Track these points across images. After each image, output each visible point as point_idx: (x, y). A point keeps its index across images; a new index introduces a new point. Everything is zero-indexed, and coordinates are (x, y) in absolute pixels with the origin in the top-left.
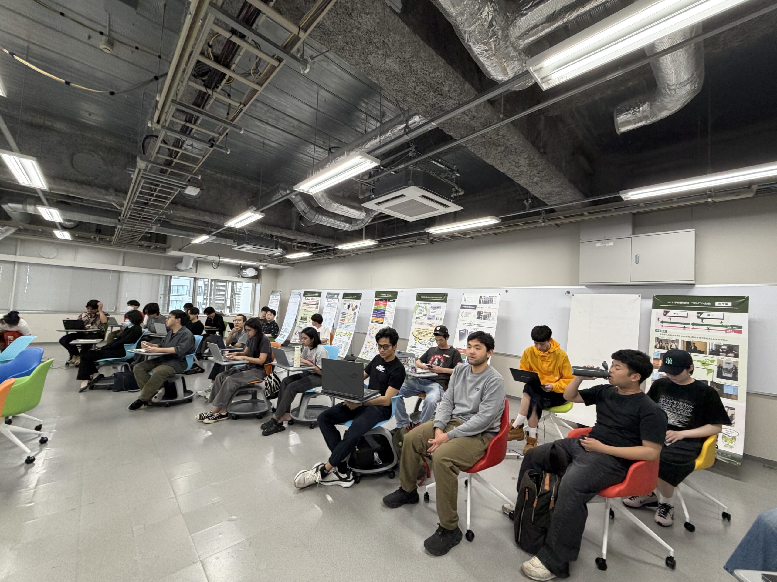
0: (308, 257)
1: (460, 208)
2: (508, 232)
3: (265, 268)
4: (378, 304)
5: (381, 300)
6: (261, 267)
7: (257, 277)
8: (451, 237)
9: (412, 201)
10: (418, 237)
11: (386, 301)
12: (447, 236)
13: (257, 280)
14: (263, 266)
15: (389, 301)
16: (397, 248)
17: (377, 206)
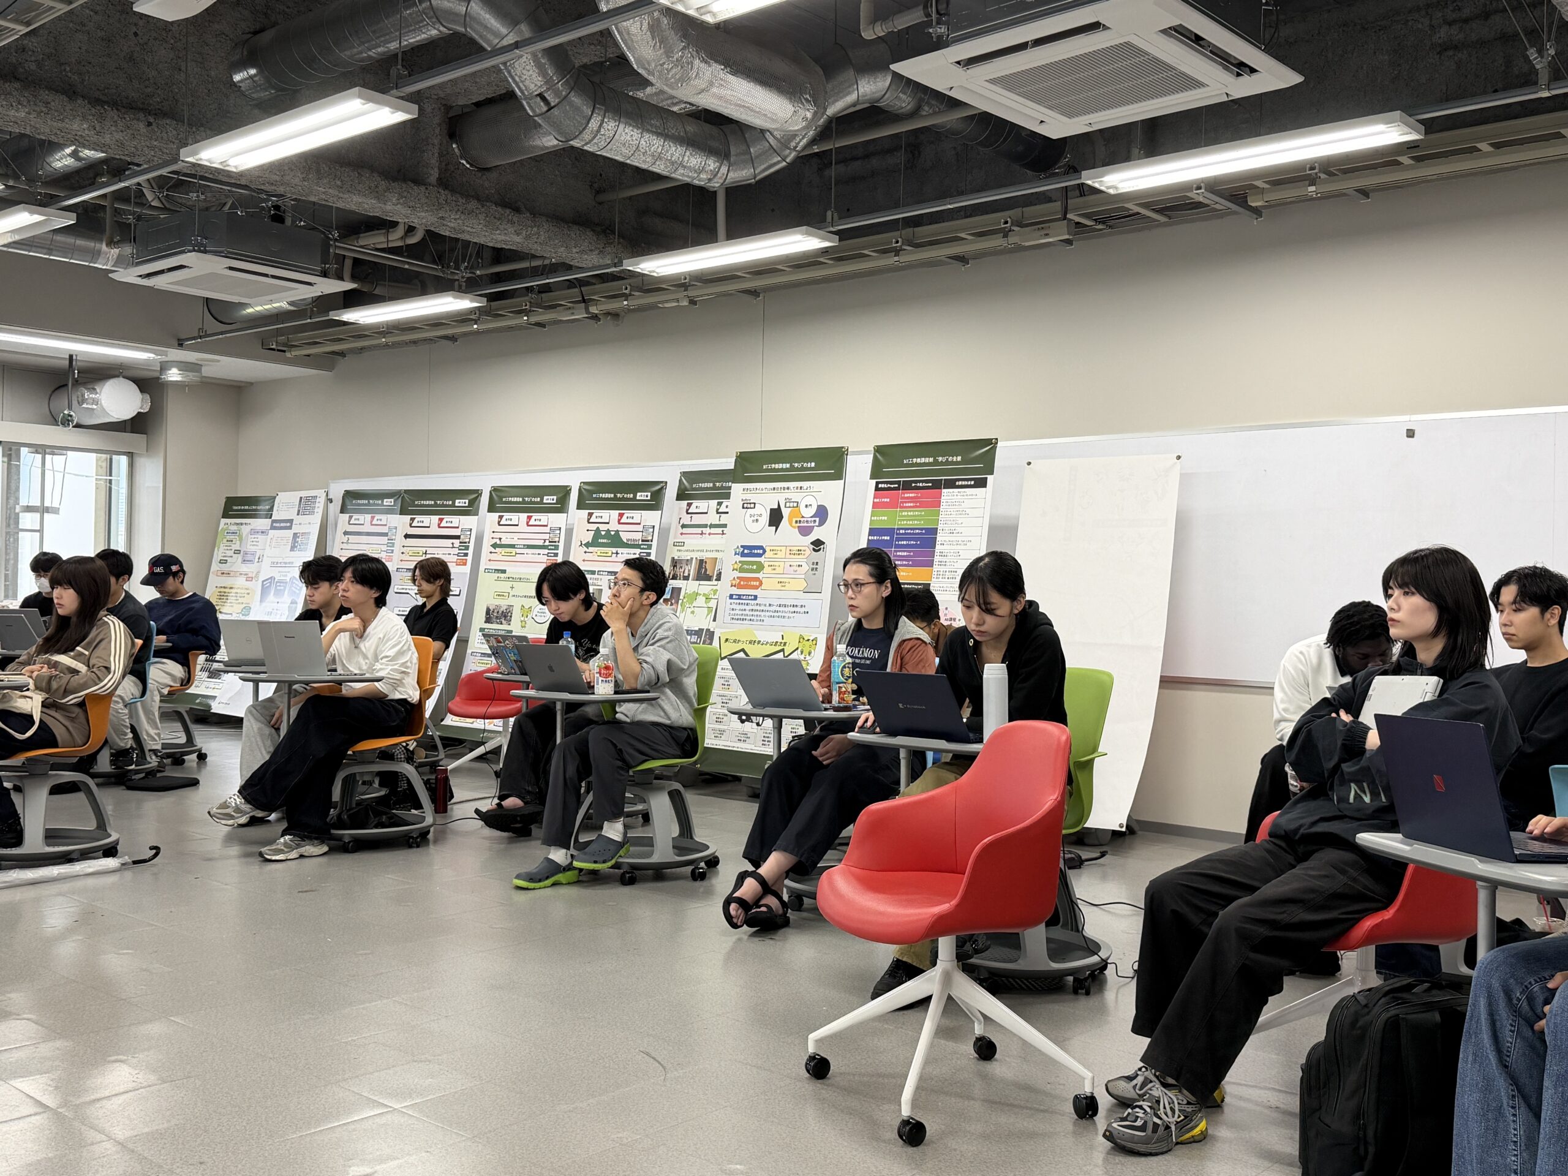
0: (462, 318)
1: (1295, 78)
2: (1424, 181)
3: (192, 377)
4: (893, 505)
5: (907, 486)
6: (174, 375)
7: (138, 425)
8: (1160, 211)
9: (1127, 49)
10: (1015, 213)
11: (937, 485)
12: (1145, 205)
13: (141, 438)
14: (184, 366)
15: (951, 485)
16: (910, 266)
17: (959, 70)
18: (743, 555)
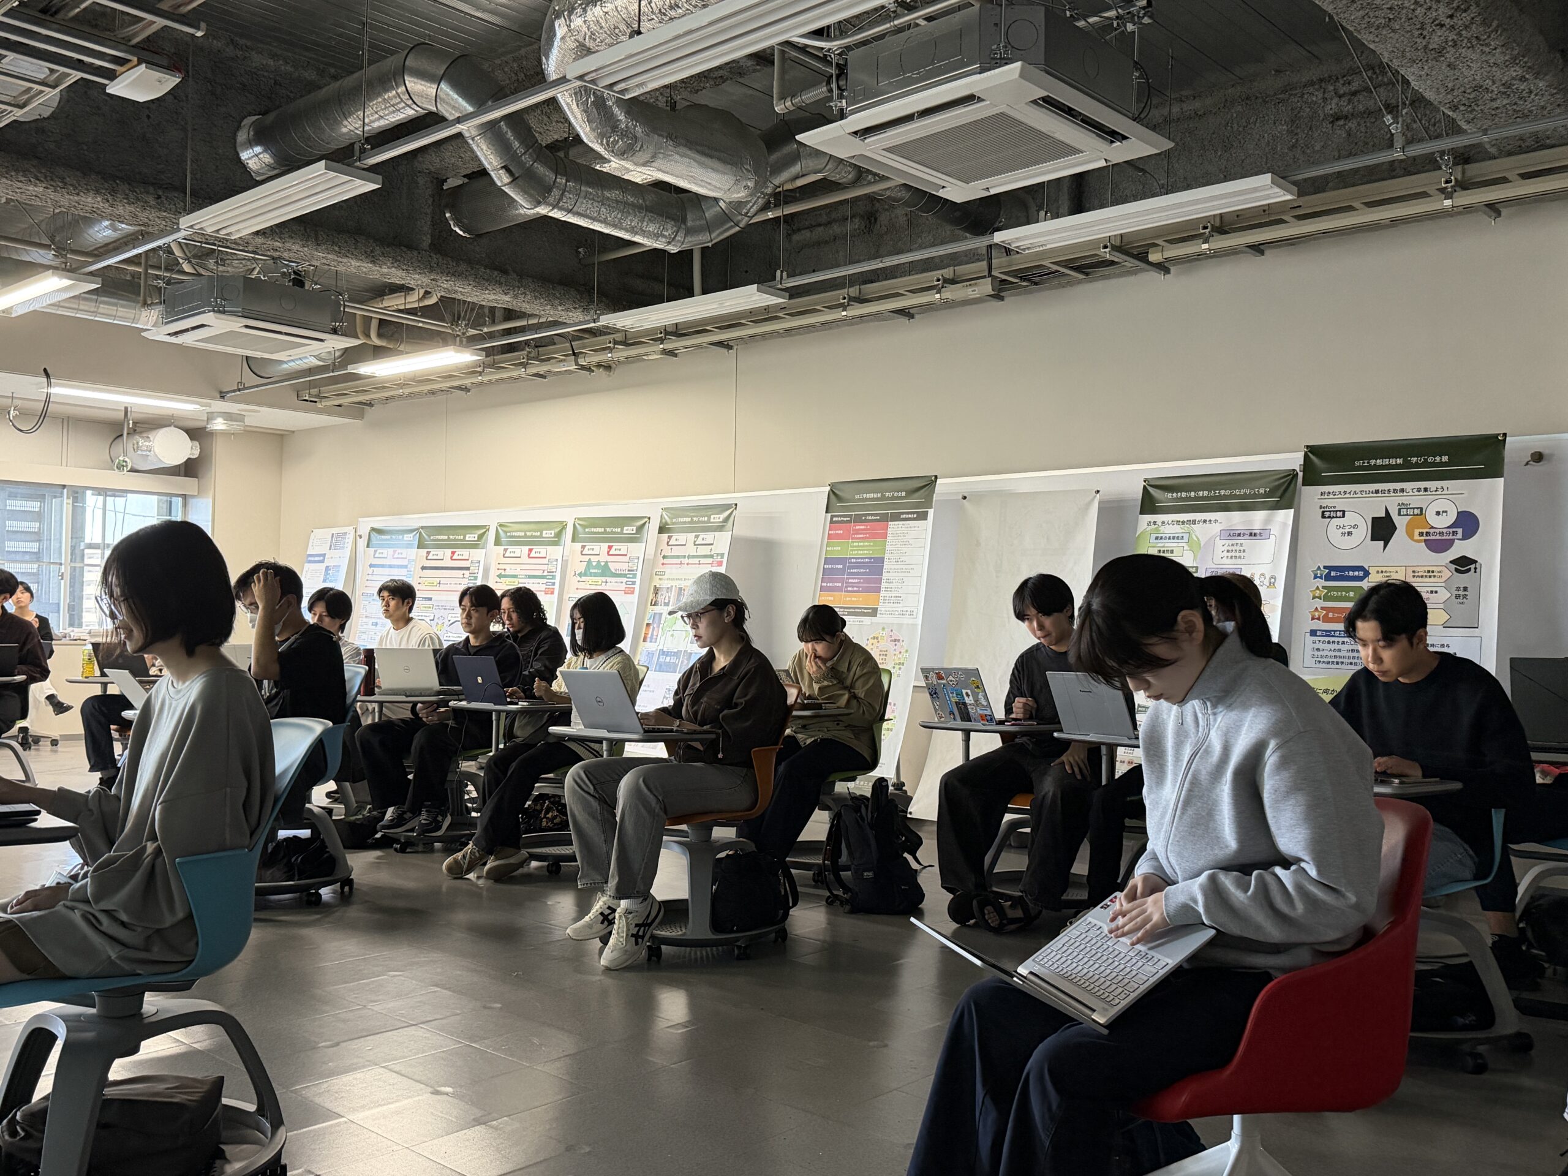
6: (219, 424)
7: (192, 470)
18: (1328, 578)
